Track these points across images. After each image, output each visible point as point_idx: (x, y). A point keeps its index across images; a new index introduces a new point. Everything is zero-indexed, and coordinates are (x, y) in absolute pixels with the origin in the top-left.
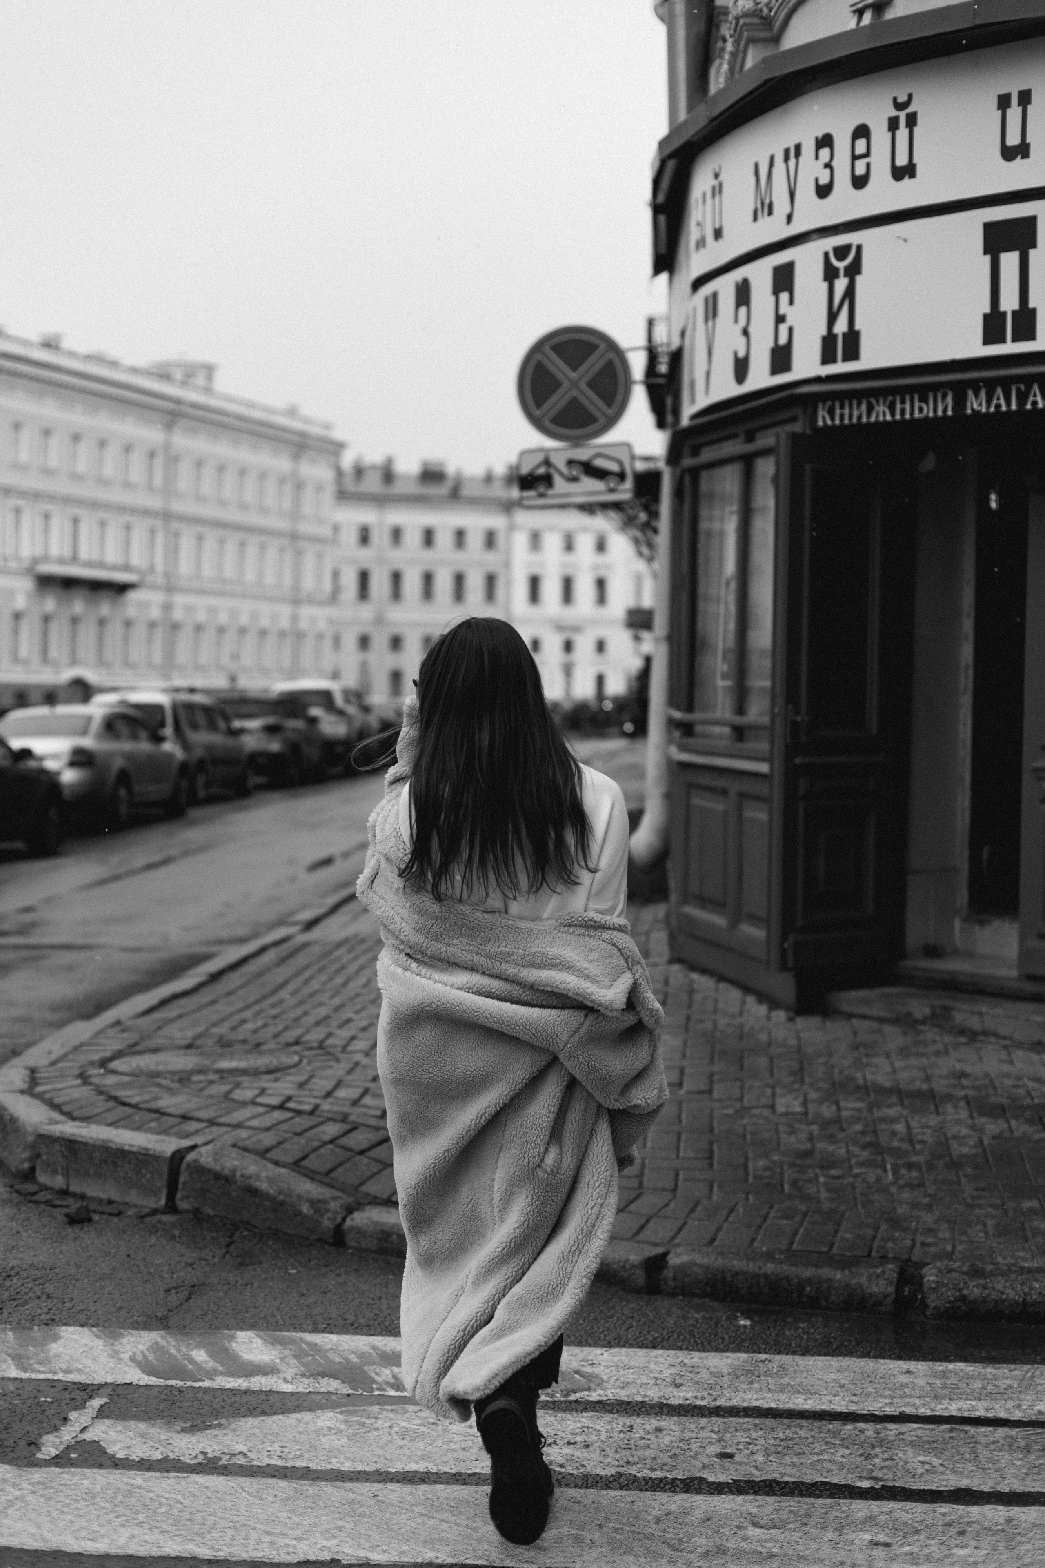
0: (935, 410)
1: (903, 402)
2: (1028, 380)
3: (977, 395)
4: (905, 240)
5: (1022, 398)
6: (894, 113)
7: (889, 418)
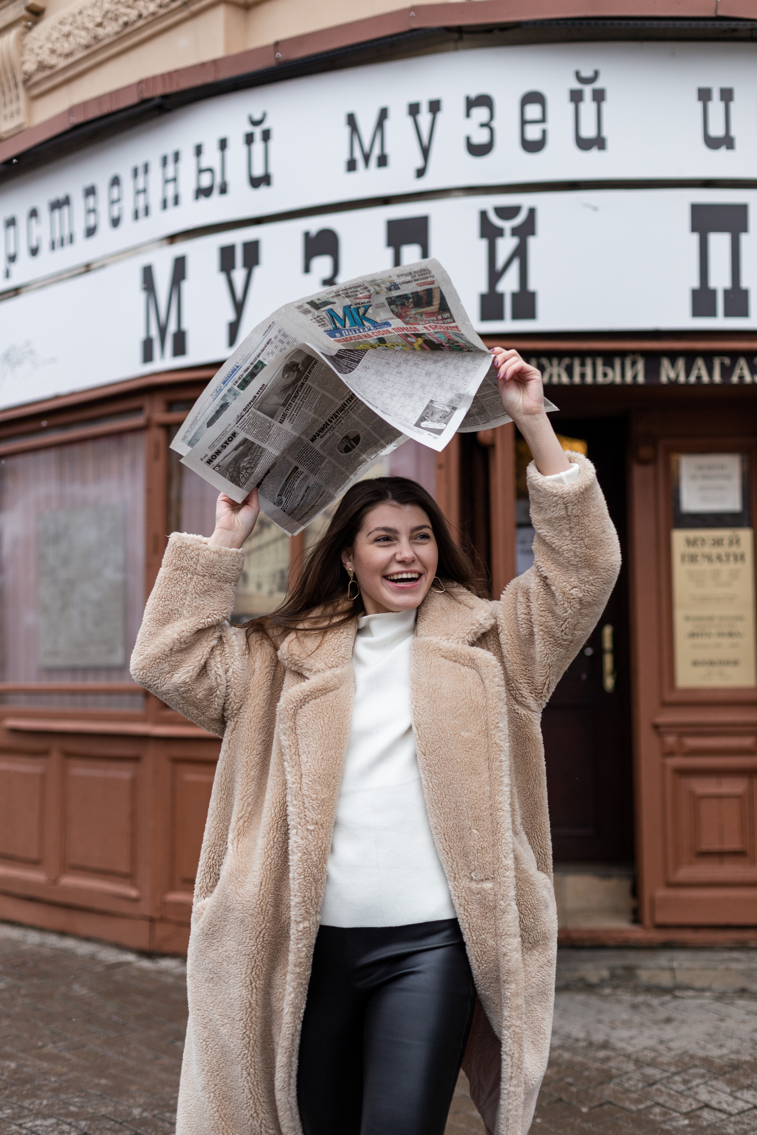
0: (623, 375)
1: (583, 364)
2: (735, 355)
3: (673, 364)
4: (595, 209)
5: (726, 372)
6: (577, 85)
7: (565, 379)
